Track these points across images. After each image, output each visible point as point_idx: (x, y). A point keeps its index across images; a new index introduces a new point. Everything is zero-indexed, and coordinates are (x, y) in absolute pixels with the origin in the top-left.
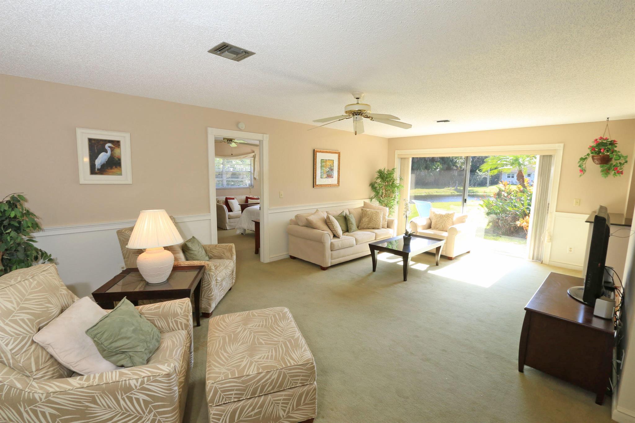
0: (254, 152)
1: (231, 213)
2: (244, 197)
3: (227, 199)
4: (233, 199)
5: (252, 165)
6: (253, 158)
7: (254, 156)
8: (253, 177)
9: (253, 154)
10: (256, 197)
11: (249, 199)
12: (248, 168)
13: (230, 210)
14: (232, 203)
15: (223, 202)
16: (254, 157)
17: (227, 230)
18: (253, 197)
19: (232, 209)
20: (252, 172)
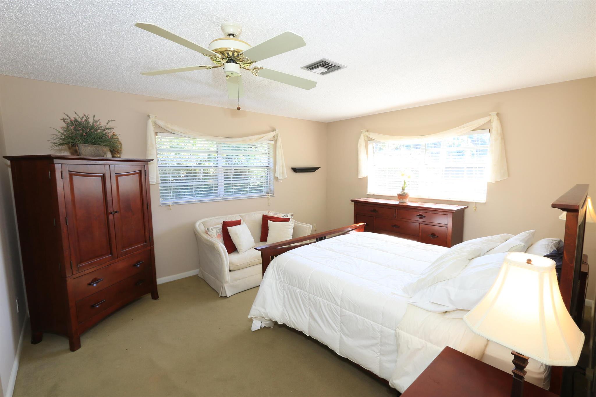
0: (274, 130)
1: (234, 257)
2: (258, 217)
3: (226, 225)
4: (238, 223)
5: (272, 153)
6: (272, 142)
7: (274, 137)
8: (272, 177)
9: (273, 134)
10: (281, 216)
11: (269, 221)
12: (264, 160)
13: (231, 248)
14: (236, 234)
15: (217, 232)
16: (275, 139)
17: (226, 297)
18: (276, 216)
19: (236, 247)
20: (272, 166)
